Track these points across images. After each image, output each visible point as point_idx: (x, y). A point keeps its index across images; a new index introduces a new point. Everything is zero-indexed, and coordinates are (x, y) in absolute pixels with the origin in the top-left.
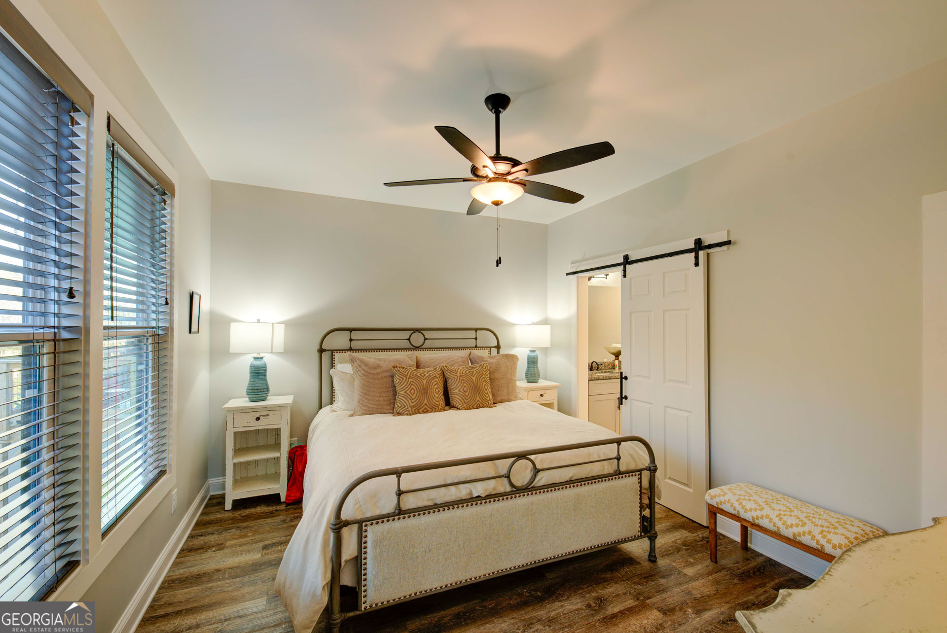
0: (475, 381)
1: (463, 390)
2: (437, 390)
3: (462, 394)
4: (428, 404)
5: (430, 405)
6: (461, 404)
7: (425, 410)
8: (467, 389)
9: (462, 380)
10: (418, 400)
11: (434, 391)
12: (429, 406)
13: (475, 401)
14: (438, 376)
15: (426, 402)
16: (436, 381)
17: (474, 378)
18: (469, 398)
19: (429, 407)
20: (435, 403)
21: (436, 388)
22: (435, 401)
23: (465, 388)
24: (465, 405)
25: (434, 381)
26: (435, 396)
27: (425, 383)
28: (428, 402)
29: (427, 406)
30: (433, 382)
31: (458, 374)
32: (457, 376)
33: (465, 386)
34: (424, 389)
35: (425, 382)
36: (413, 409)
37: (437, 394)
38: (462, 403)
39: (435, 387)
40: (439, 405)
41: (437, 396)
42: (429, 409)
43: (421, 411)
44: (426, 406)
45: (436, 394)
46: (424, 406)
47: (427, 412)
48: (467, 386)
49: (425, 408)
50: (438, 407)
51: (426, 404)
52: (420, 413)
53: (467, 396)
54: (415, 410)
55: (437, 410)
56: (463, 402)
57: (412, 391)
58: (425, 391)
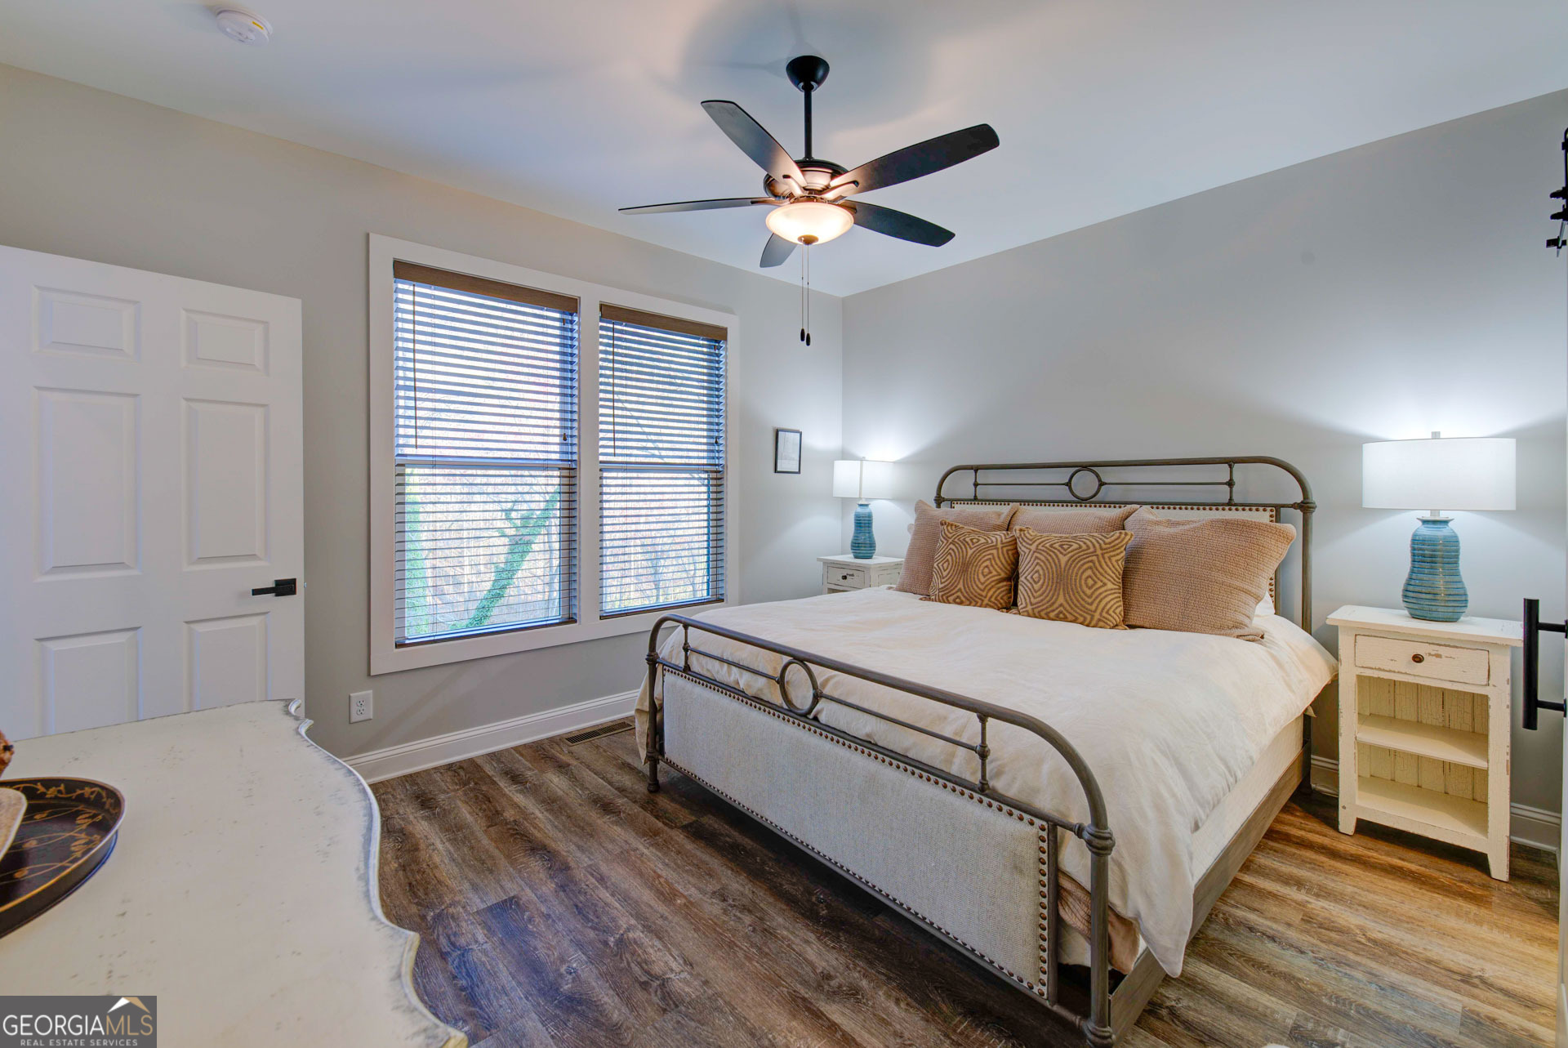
0: (1063, 566)
1: (1032, 577)
2: (986, 570)
3: (1029, 585)
4: (963, 590)
5: (967, 592)
6: (1024, 605)
7: (958, 600)
8: (1040, 578)
9: (1037, 558)
10: (949, 581)
11: (980, 571)
12: (965, 594)
13: (1053, 603)
14: (999, 546)
15: (960, 586)
16: (992, 554)
17: (1064, 559)
18: (1041, 595)
19: (965, 597)
20: (976, 592)
21: (987, 567)
22: (976, 588)
23: (1036, 575)
24: (1029, 608)
25: (988, 552)
26: (979, 580)
27: (969, 554)
28: (965, 588)
29: (962, 593)
30: (984, 554)
31: (1033, 548)
32: (1030, 550)
33: (1037, 572)
34: (963, 564)
35: (970, 552)
36: (940, 594)
37: (984, 576)
38: (1026, 603)
39: (985, 564)
40: (985, 597)
41: (982, 579)
42: (964, 599)
43: (951, 599)
44: (959, 594)
45: (981, 576)
46: (957, 592)
47: (961, 603)
48: (1041, 572)
49: (958, 597)
50: (983, 601)
51: (960, 590)
52: (950, 603)
53: (1036, 592)
54: (942, 596)
55: (979, 604)
56: (1028, 601)
57: (945, 565)
58: (964, 568)
